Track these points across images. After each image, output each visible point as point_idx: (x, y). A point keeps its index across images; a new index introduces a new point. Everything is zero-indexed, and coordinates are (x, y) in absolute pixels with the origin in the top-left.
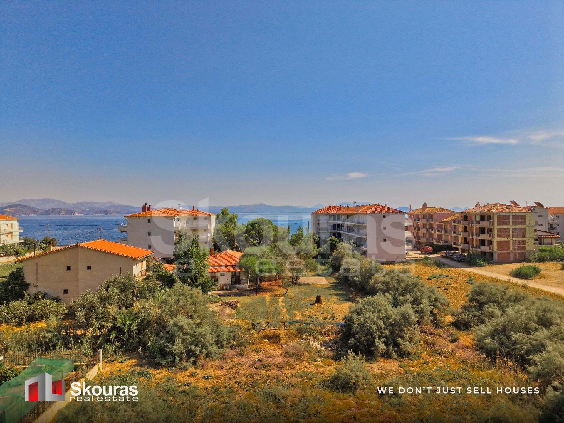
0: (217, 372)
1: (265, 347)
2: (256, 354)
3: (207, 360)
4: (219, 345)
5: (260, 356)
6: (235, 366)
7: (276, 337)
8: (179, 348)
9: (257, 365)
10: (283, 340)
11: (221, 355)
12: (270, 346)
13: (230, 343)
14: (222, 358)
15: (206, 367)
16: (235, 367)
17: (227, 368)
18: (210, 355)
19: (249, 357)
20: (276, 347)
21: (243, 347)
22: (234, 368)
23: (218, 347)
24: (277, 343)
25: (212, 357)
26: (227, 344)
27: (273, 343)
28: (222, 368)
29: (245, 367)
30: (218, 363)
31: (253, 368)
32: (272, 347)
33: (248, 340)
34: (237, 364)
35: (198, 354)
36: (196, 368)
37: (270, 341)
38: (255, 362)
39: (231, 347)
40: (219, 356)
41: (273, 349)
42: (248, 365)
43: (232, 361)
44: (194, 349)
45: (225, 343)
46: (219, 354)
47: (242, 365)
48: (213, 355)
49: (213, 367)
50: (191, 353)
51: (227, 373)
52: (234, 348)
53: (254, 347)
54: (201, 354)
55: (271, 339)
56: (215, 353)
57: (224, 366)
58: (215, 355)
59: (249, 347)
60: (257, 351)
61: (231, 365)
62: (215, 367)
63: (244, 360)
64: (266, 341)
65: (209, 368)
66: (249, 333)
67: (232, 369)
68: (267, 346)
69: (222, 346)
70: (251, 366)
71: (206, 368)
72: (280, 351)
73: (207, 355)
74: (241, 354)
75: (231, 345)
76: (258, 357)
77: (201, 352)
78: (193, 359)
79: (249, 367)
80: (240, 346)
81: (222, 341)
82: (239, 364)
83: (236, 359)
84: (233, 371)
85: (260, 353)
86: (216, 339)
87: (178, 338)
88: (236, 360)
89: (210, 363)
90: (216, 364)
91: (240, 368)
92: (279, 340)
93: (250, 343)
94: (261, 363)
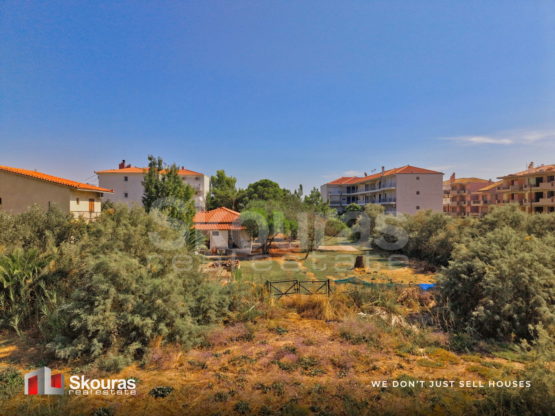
0: (191, 376)
1: (293, 325)
2: (278, 337)
3: (169, 348)
4: (200, 317)
5: (288, 341)
6: (233, 362)
7: (314, 307)
8: (104, 319)
9: (286, 360)
10: (329, 313)
11: (203, 337)
12: (304, 323)
13: (224, 315)
14: (206, 345)
15: (166, 365)
16: (234, 365)
17: (215, 368)
18: (178, 337)
19: (263, 343)
20: (317, 325)
21: (250, 323)
22: (231, 368)
23: (198, 321)
24: (316, 318)
25: (181, 342)
26: (217, 316)
27: (308, 317)
28: (203, 366)
29: (257, 366)
30: (194, 355)
31: (276, 367)
32: (307, 324)
33: (260, 311)
34: (238, 359)
35: (148, 334)
36: (142, 367)
37: (303, 314)
38: (280, 354)
39: (225, 322)
40: (199, 340)
41: (311, 328)
42: (264, 360)
43: (228, 352)
44: (141, 323)
45: (212, 315)
46: (199, 336)
47: (251, 361)
48: (184, 338)
49: (181, 365)
50: (134, 333)
51: (213, 379)
52: (233, 325)
53: (273, 323)
54: (156, 334)
55: (303, 311)
56: (190, 333)
57: (208, 363)
58: (189, 339)
59: (262, 325)
60: (279, 331)
61: (224, 360)
62: (186, 365)
63: (254, 349)
64: (294, 315)
65: (173, 366)
66: (262, 300)
67: (226, 369)
68: (298, 322)
69: (207, 321)
70: (272, 362)
71: (164, 367)
72: (328, 333)
73: (171, 338)
74: (248, 338)
75: (226, 319)
76: (284, 343)
77: (155, 329)
78: (135, 346)
79: (268, 366)
80: (245, 320)
81: (207, 310)
82: (244, 357)
83: (235, 347)
84: (230, 375)
85: (287, 335)
86: (193, 305)
87: (104, 299)
88: (235, 349)
89: (177, 356)
90: (190, 359)
91: (245, 367)
92: (320, 312)
93: (264, 316)
94: (292, 356)
